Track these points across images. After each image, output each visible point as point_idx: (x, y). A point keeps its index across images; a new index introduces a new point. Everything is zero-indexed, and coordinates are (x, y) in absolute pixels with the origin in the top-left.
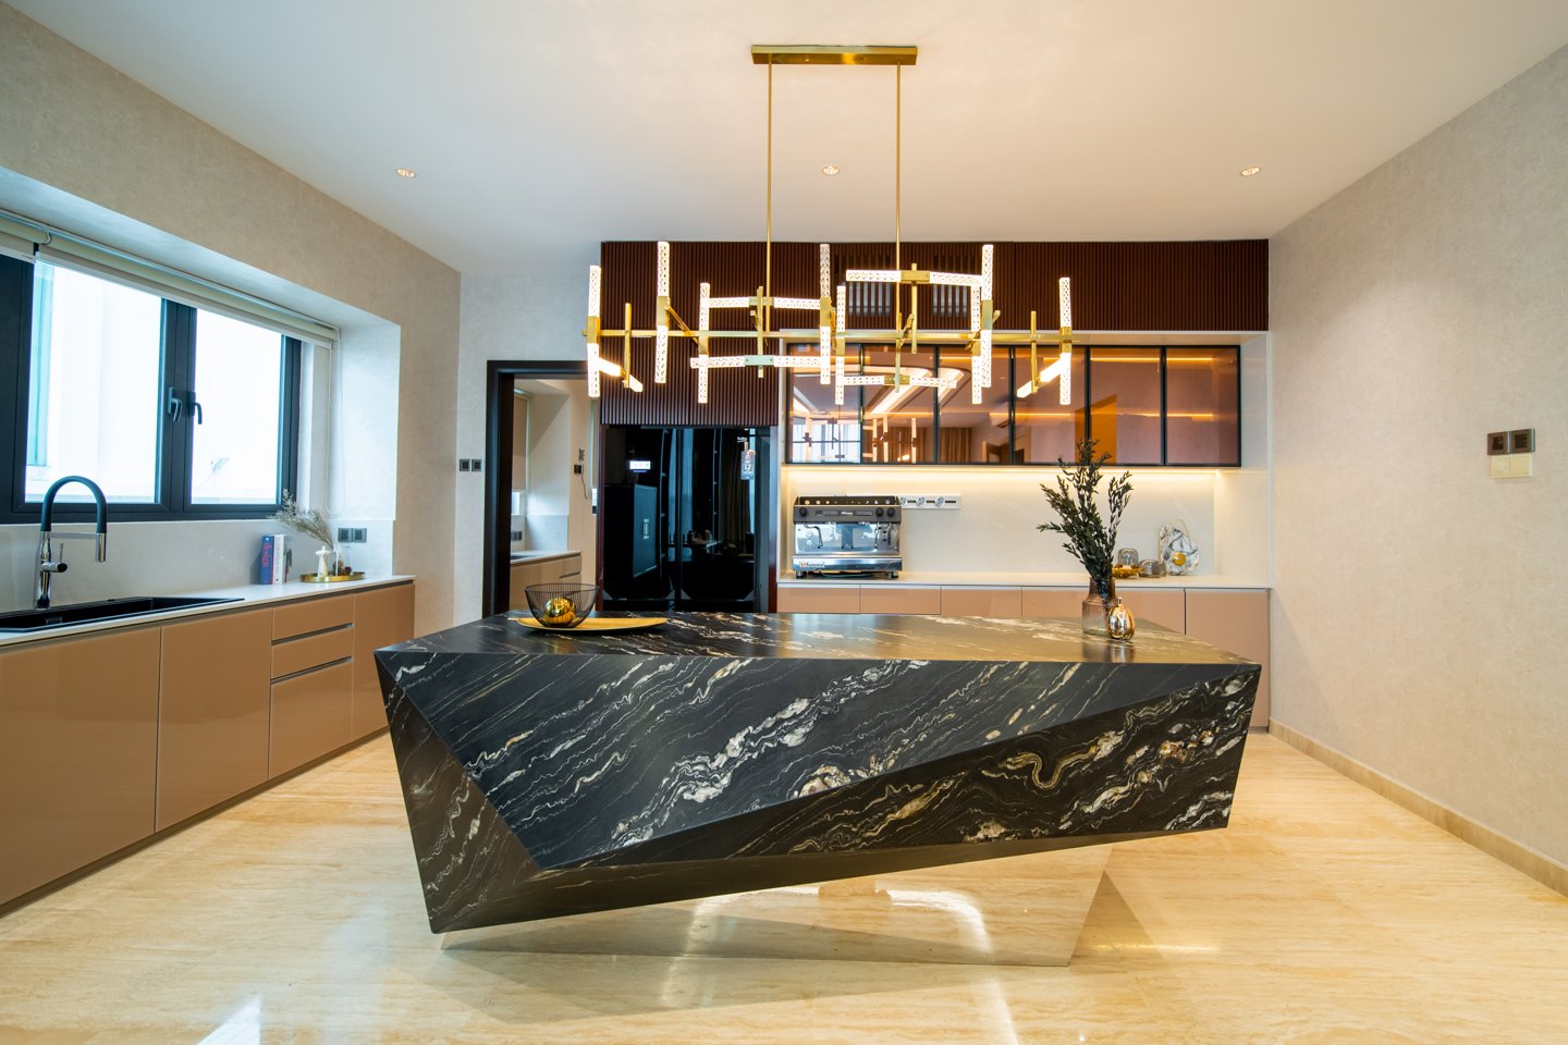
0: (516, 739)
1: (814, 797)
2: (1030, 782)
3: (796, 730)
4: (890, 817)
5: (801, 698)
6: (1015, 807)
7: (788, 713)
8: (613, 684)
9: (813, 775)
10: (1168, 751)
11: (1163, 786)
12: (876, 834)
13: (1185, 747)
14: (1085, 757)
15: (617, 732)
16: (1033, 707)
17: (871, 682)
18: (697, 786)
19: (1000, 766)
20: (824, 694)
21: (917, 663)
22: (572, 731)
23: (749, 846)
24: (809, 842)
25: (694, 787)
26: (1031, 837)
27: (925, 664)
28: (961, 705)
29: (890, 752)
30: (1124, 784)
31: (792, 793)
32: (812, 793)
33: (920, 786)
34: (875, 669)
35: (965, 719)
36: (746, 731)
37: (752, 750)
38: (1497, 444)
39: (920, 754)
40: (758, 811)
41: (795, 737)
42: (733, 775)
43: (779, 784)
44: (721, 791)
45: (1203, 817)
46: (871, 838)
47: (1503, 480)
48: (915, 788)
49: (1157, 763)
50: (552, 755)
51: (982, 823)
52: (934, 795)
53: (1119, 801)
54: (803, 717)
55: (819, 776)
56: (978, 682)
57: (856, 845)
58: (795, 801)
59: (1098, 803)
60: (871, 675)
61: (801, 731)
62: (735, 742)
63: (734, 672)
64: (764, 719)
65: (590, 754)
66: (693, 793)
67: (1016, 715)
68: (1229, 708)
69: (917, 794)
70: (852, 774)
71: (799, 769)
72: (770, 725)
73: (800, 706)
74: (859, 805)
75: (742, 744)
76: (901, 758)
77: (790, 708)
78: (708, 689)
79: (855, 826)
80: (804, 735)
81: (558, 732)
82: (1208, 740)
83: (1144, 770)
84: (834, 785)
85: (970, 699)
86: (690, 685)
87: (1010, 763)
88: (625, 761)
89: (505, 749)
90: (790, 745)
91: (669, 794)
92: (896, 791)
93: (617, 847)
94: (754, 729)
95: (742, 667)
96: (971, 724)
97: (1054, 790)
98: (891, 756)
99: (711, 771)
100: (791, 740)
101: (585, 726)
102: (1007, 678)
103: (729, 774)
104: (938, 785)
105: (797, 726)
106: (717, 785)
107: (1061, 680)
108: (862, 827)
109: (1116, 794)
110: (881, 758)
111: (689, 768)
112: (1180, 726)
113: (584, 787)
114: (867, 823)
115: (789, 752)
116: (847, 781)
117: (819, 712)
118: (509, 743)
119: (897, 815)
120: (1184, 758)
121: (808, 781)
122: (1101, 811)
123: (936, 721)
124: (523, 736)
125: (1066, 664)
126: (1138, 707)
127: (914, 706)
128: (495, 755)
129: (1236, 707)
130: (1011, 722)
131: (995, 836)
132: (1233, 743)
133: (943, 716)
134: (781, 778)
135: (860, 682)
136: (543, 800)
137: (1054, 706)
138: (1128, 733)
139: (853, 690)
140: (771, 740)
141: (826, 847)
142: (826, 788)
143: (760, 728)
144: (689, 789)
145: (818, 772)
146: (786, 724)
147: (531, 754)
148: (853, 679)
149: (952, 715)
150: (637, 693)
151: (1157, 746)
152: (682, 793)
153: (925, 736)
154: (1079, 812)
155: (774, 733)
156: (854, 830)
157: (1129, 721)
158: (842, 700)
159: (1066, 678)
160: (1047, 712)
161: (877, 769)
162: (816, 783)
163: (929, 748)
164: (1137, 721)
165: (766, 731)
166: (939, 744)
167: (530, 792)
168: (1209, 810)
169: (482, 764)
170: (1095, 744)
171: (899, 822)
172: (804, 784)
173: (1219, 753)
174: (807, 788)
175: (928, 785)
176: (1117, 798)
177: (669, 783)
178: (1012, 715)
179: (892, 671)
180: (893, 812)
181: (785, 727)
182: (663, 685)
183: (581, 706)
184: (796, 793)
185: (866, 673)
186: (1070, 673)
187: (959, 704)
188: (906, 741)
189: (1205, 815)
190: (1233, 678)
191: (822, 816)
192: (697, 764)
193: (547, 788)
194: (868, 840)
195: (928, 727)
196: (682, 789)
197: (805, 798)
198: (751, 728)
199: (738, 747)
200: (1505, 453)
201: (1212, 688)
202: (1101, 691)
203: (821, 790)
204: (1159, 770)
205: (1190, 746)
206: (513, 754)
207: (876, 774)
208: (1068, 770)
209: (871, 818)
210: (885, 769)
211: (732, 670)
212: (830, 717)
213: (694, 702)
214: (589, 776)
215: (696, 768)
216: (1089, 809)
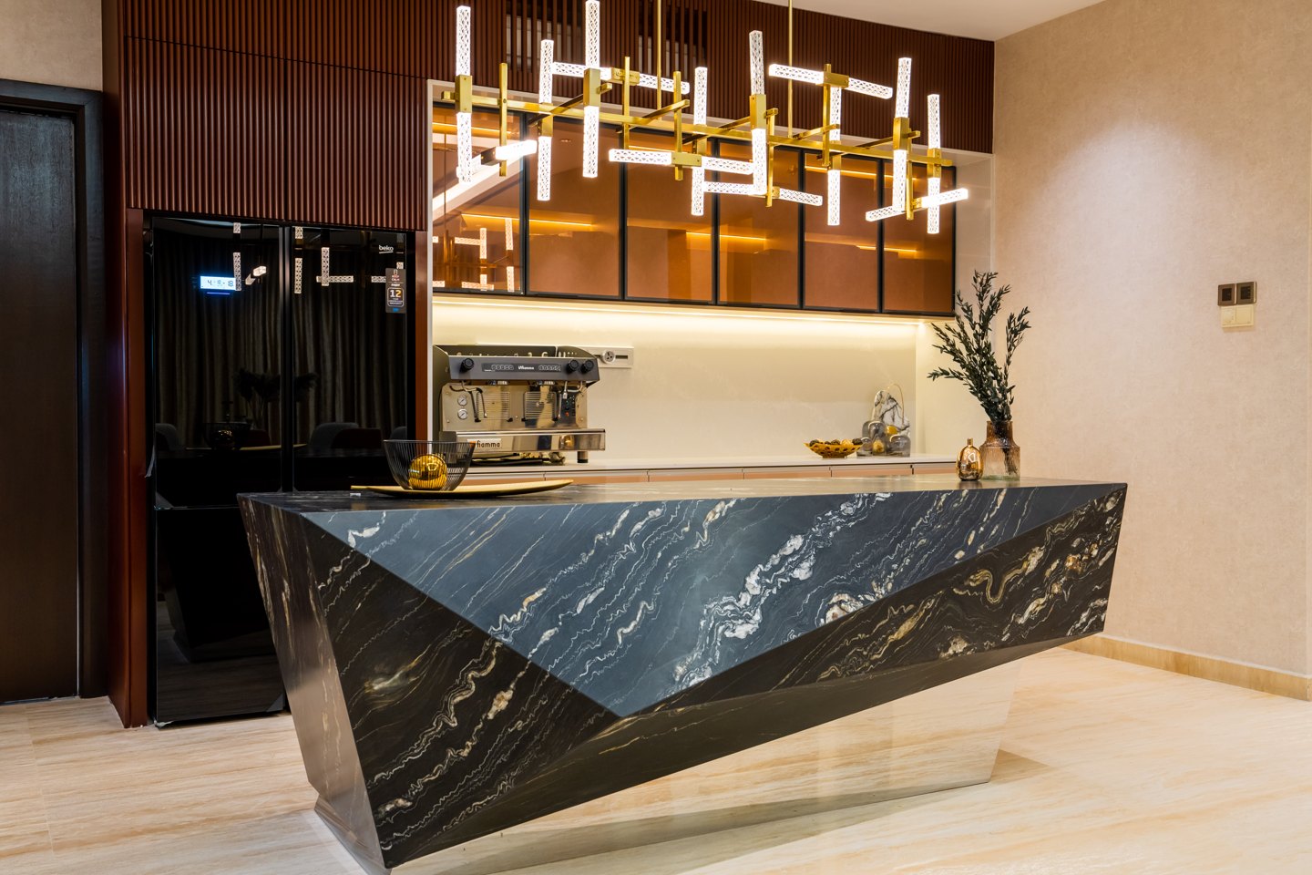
0: (531, 598)
1: (837, 622)
2: (984, 597)
3: (801, 565)
4: (892, 638)
5: (795, 535)
6: (974, 622)
7: (789, 551)
8: (608, 534)
9: (831, 603)
10: (1071, 564)
11: (1067, 595)
12: (880, 656)
13: (1081, 560)
14: (1019, 571)
15: (634, 582)
16: (982, 529)
17: (849, 515)
18: (734, 624)
19: (966, 584)
20: (813, 529)
21: (881, 495)
22: (587, 584)
23: (788, 676)
24: (833, 669)
25: (731, 626)
26: (984, 650)
27: (888, 496)
28: (928, 531)
29: (885, 577)
30: (1043, 597)
31: (819, 621)
32: (835, 619)
33: (912, 606)
34: (849, 504)
35: (934, 543)
36: (758, 570)
37: (769, 586)
38: (1226, 295)
39: (910, 576)
40: (796, 640)
41: (804, 572)
42: (762, 610)
43: (805, 614)
44: (757, 626)
45: (1089, 623)
46: (877, 660)
47: (1229, 330)
48: (909, 608)
49: (1064, 575)
50: (579, 611)
51: (952, 639)
52: (921, 614)
53: (1040, 611)
54: (803, 552)
55: (836, 603)
56: (935, 510)
57: (867, 668)
58: (823, 627)
59: (1026, 615)
60: (847, 509)
61: (806, 565)
62: (752, 580)
63: (724, 514)
64: (770, 557)
65: (618, 605)
66: (733, 631)
67: (972, 537)
68: (1108, 522)
69: (909, 615)
70: (862, 599)
71: (816, 599)
72: (776, 562)
73: (796, 542)
74: (868, 629)
75: (758, 582)
76: (897, 582)
77: (788, 545)
78: (706, 533)
79: (865, 650)
80: (810, 568)
81: (575, 586)
82: (1095, 553)
83: (1055, 582)
84: (851, 610)
85: (933, 525)
86: (687, 529)
87: (972, 580)
88: (656, 609)
89: (525, 610)
90: (801, 579)
91: (711, 634)
92: (895, 613)
93: (684, 688)
94: (764, 567)
95: (729, 508)
96: (940, 547)
97: (1000, 604)
98: (887, 580)
99: (741, 610)
100: (802, 573)
101: (599, 579)
102: (956, 505)
103: (758, 610)
104: (924, 605)
105: (801, 560)
106: (751, 621)
107: (996, 504)
108: (870, 651)
109: (1038, 606)
110: (880, 583)
111: (719, 608)
112: (1078, 540)
113: (627, 638)
114: (874, 645)
115: (803, 585)
116: (860, 605)
117: (815, 546)
118: (525, 603)
119: (895, 636)
120: (1080, 569)
121: (828, 609)
122: (1029, 620)
123: (913, 547)
124: (537, 595)
125: (997, 489)
126: (1053, 524)
127: (892, 535)
128: (518, 617)
129: (1112, 521)
130: (970, 543)
131: (960, 651)
132: (1109, 553)
133: (917, 541)
134: (804, 609)
135: (841, 516)
136: (590, 655)
137: (997, 527)
138: (1047, 547)
139: (837, 524)
140: (783, 576)
141: (844, 672)
142: (846, 614)
143: (769, 566)
144: (727, 628)
145: (835, 600)
146: (790, 560)
147: (556, 611)
148: (834, 515)
149: (924, 541)
150: (638, 541)
151: (1064, 560)
152: (723, 631)
153: (908, 560)
154: (1015, 623)
155: (783, 569)
156: (865, 653)
157: (1048, 538)
158: (831, 534)
159: (999, 503)
160: (993, 532)
161: (881, 592)
162: (836, 610)
163: (914, 571)
164: (1053, 537)
165: (775, 568)
166: (922, 566)
167: (574, 648)
168: (1094, 616)
169: (507, 628)
170: (1026, 559)
171: (896, 643)
172: (826, 612)
173: (1101, 564)
174: (829, 614)
175: (917, 605)
176: (1038, 609)
177: (707, 624)
178: (969, 537)
179: (863, 504)
180: (893, 633)
181: (791, 563)
182: (660, 531)
183: (585, 559)
184: (822, 620)
185: (842, 507)
186: (1001, 498)
187: (926, 530)
188: (895, 566)
189: (1091, 620)
190: (1110, 496)
191: (842, 642)
192: (725, 604)
193: (589, 643)
194: (874, 662)
195: (909, 553)
196: (721, 628)
197: (830, 624)
198: (761, 566)
199: (756, 585)
200: (1233, 304)
201: (1099, 504)
202: (1027, 511)
203: (842, 615)
204: (1065, 581)
205: (1084, 558)
206: (535, 615)
207: (881, 597)
208: (1009, 584)
209: (877, 640)
210: (886, 591)
211: (721, 512)
212: (825, 548)
213: (698, 546)
214: (627, 626)
215: (726, 608)
216: (1021, 621)
